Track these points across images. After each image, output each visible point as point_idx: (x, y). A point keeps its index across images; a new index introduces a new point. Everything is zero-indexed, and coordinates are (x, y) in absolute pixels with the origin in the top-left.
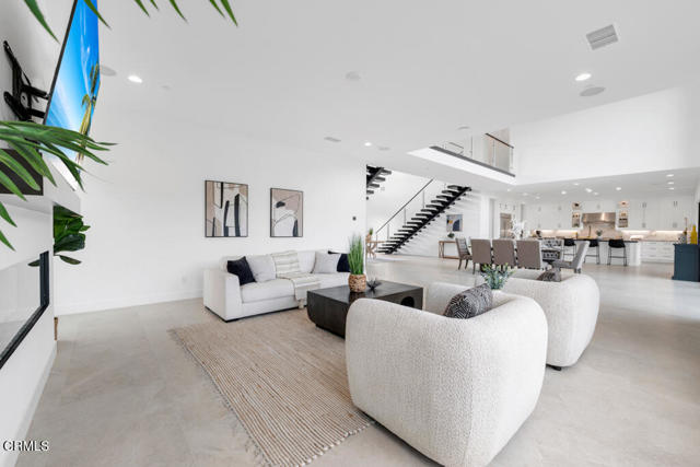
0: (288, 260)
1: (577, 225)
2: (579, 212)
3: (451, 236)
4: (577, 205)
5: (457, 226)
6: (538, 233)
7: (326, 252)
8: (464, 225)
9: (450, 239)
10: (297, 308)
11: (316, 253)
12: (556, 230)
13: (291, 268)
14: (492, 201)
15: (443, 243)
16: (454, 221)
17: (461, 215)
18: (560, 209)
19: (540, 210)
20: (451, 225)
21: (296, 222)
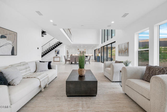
0: (24, 67)
2: (79, 51)
3: (57, 55)
4: (78, 49)
5: (58, 53)
7: (39, 62)
8: (60, 53)
9: (56, 56)
10: (41, 91)
11: (36, 63)
12: (75, 54)
13: (26, 71)
14: (66, 47)
15: (54, 58)
16: (57, 51)
17: (59, 50)
19: (72, 50)
20: (56, 53)
21: (13, 48)
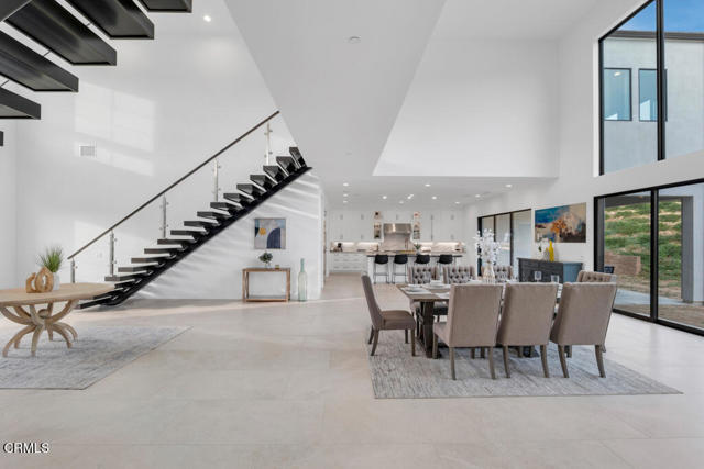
1: (377, 236)
2: (381, 222)
3: (266, 258)
4: (377, 214)
5: (275, 240)
6: (340, 245)
8: (289, 237)
9: (263, 265)
12: (356, 243)
15: (247, 273)
17: (283, 220)
18: (362, 217)
20: (264, 238)
